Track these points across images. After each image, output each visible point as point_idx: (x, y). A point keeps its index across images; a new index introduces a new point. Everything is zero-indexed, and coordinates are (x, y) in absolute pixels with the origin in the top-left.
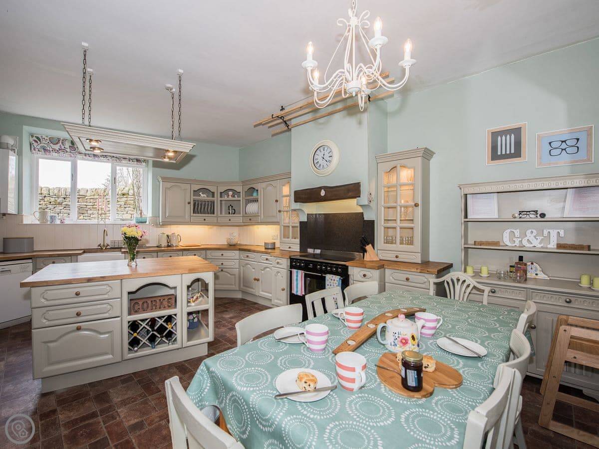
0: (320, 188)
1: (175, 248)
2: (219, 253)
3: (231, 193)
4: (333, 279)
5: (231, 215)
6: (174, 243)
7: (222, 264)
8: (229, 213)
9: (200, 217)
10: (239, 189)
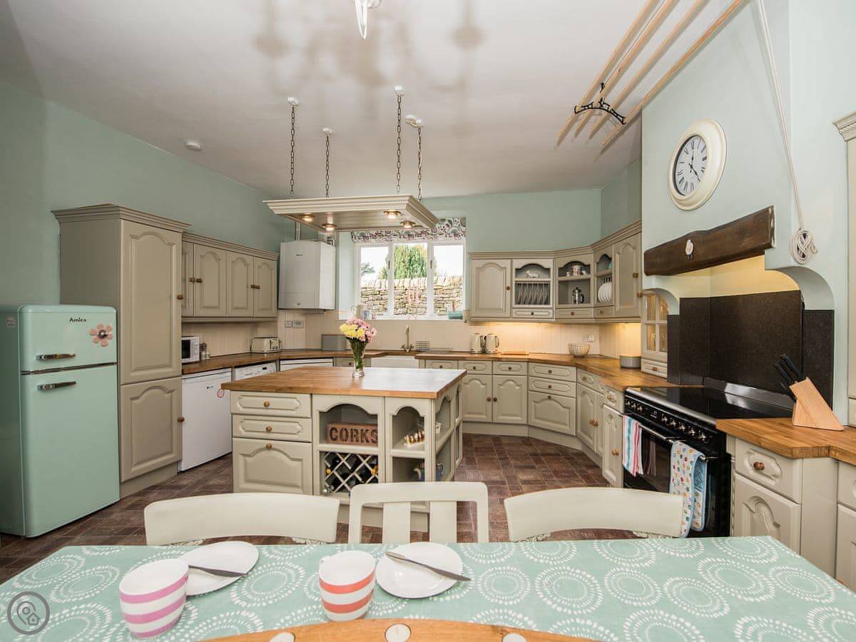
0: (685, 239)
1: (492, 356)
2: (546, 368)
3: (576, 268)
4: (685, 455)
5: (577, 305)
6: (491, 348)
7: (550, 387)
8: (575, 301)
9: (526, 310)
10: (589, 259)
